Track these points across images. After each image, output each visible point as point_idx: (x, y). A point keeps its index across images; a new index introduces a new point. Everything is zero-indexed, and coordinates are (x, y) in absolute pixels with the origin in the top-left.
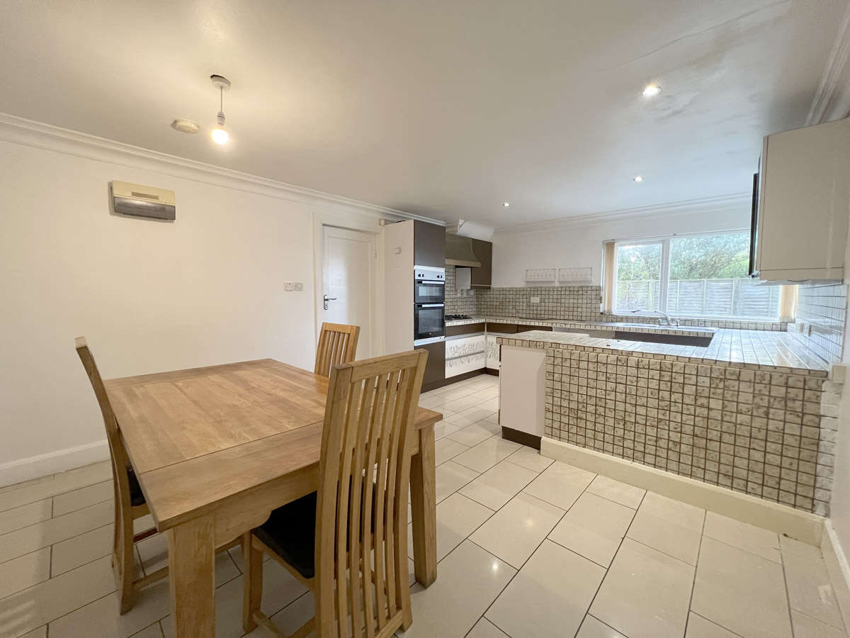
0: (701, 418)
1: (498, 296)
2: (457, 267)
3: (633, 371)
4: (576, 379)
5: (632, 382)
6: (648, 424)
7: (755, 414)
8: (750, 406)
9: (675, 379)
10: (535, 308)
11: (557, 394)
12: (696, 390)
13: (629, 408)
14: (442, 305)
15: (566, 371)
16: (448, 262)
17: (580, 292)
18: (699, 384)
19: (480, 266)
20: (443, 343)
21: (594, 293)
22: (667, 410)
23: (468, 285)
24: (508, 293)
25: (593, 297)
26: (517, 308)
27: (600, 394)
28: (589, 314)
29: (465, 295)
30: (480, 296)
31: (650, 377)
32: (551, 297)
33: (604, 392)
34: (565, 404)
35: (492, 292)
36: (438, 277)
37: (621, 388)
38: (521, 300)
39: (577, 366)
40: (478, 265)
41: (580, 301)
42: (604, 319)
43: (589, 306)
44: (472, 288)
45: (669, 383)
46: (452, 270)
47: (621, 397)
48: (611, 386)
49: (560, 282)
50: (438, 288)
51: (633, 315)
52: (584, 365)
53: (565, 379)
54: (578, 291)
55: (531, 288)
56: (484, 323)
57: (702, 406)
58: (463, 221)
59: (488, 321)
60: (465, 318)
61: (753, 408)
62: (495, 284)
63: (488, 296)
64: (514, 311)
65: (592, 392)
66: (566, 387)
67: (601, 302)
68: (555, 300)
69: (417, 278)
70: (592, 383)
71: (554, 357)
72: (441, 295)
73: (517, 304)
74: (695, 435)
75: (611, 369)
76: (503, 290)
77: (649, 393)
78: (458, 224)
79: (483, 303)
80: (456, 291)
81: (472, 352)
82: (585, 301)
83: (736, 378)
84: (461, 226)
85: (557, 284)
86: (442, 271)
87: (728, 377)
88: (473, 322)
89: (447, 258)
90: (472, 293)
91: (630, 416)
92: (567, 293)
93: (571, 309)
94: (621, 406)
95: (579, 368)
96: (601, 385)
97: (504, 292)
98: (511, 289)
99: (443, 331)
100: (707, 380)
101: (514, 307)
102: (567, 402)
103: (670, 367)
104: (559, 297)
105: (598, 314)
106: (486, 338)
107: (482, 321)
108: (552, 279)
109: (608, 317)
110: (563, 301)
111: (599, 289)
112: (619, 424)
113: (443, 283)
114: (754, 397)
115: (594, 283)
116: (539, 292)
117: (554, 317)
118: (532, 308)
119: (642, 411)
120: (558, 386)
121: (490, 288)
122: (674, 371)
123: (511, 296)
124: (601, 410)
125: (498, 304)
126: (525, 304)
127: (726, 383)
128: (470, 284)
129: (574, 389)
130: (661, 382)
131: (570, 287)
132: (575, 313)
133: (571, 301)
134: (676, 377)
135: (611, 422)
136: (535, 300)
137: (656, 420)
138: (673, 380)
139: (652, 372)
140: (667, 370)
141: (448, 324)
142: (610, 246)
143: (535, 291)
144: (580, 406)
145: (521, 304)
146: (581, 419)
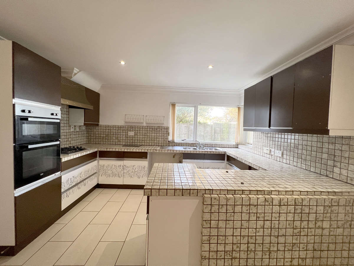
0: (318, 237)
1: (104, 131)
2: (70, 107)
3: (276, 209)
4: (231, 223)
5: (276, 218)
6: (286, 250)
7: (345, 227)
8: (343, 222)
9: (304, 210)
10: (131, 138)
11: (214, 240)
12: (316, 216)
13: (274, 240)
14: (58, 143)
15: (223, 217)
16: (63, 101)
17: (158, 130)
18: (317, 212)
19: (92, 109)
20: (60, 178)
21: (165, 130)
22: (299, 235)
23: (81, 122)
24: (112, 128)
25: (165, 132)
26: (119, 138)
27: (252, 232)
28: (163, 142)
29: (78, 130)
30: (90, 130)
31: (288, 212)
32: (141, 132)
33: (254, 230)
34: (221, 248)
35: (99, 128)
36: (52, 114)
37: (268, 224)
38: (122, 133)
39: (232, 211)
40: (91, 107)
41: (158, 135)
42: (170, 145)
43: (163, 137)
44: (85, 124)
45: (300, 214)
46: (65, 110)
47: (267, 232)
48: (260, 223)
49: (147, 123)
50: (52, 126)
51: (183, 142)
52: (238, 209)
53: (222, 224)
54: (157, 129)
55: (128, 126)
56: (96, 152)
57: (319, 228)
58: (78, 70)
59: (100, 150)
60: (81, 149)
61: (345, 223)
62: (102, 122)
63: (96, 130)
64: (117, 141)
65: (245, 232)
66: (222, 232)
67: (169, 135)
68: (144, 134)
69: (18, 113)
70: (245, 224)
71: (211, 205)
72: (56, 132)
73: (119, 136)
74: (315, 250)
75: (260, 209)
76: (108, 126)
77: (287, 224)
78: (73, 71)
79: (92, 135)
80: (70, 126)
81: (88, 176)
82: (161, 135)
83: (337, 205)
84: (76, 74)
85: (145, 125)
86: (57, 109)
87: (333, 204)
88: (88, 153)
89: (62, 97)
90: (84, 128)
91: (274, 246)
92: (151, 130)
93: (153, 139)
94: (267, 240)
95: (234, 213)
96: (252, 224)
97: (109, 128)
98: (114, 127)
99: (58, 167)
100: (322, 208)
101: (117, 138)
102: (223, 246)
103: (301, 202)
104: (146, 132)
105: (168, 142)
106: (98, 162)
107: (96, 150)
108: (142, 121)
109: (173, 143)
110: (148, 134)
111: (168, 128)
112: (266, 255)
113: (58, 121)
114: (345, 215)
115: (165, 125)
116: (134, 129)
117: (143, 144)
118: (129, 138)
119: (282, 240)
120: (214, 232)
121: (98, 125)
122: (303, 205)
123: (114, 131)
124: (252, 246)
125: (105, 136)
126: (124, 136)
127: (332, 209)
128: (84, 122)
129: (229, 232)
130: (295, 214)
131: (152, 127)
132: (155, 142)
133: (153, 134)
134: (305, 209)
135: (260, 254)
136: (131, 134)
137: (291, 244)
138: (303, 212)
139: (289, 207)
140: (299, 204)
141: (65, 159)
142: (174, 105)
143: (131, 128)
144: (235, 247)
145: (121, 136)
146: (235, 258)
